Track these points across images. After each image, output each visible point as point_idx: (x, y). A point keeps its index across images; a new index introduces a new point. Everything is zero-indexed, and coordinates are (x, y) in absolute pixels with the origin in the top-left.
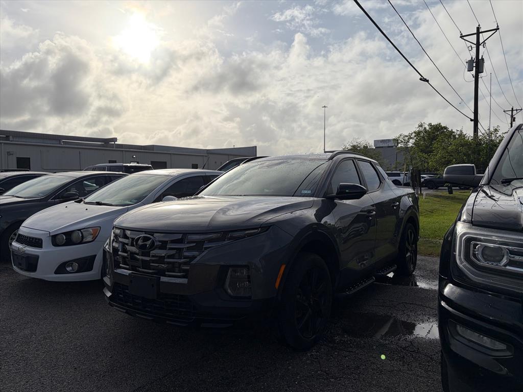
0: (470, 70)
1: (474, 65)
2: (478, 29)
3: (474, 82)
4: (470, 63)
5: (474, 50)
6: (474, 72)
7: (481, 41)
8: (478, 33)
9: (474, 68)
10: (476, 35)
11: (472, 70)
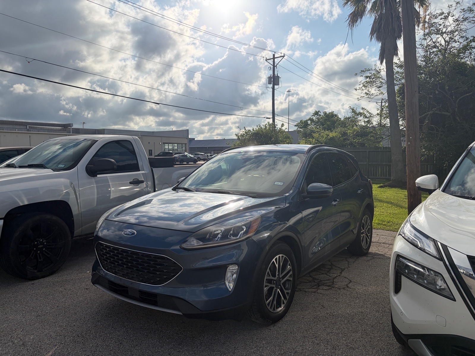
0: (270, 83)
1: (272, 80)
2: (274, 55)
3: (272, 92)
4: (270, 78)
5: (272, 69)
6: (271, 85)
7: (276, 65)
8: (274, 58)
9: (272, 82)
10: (272, 60)
11: (271, 84)
